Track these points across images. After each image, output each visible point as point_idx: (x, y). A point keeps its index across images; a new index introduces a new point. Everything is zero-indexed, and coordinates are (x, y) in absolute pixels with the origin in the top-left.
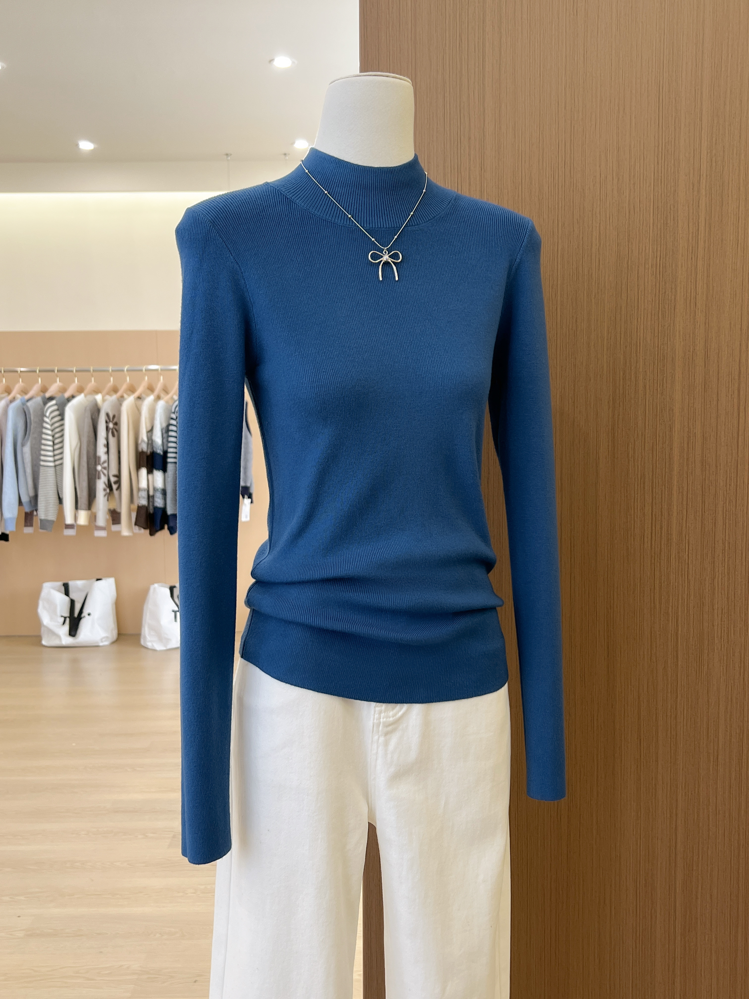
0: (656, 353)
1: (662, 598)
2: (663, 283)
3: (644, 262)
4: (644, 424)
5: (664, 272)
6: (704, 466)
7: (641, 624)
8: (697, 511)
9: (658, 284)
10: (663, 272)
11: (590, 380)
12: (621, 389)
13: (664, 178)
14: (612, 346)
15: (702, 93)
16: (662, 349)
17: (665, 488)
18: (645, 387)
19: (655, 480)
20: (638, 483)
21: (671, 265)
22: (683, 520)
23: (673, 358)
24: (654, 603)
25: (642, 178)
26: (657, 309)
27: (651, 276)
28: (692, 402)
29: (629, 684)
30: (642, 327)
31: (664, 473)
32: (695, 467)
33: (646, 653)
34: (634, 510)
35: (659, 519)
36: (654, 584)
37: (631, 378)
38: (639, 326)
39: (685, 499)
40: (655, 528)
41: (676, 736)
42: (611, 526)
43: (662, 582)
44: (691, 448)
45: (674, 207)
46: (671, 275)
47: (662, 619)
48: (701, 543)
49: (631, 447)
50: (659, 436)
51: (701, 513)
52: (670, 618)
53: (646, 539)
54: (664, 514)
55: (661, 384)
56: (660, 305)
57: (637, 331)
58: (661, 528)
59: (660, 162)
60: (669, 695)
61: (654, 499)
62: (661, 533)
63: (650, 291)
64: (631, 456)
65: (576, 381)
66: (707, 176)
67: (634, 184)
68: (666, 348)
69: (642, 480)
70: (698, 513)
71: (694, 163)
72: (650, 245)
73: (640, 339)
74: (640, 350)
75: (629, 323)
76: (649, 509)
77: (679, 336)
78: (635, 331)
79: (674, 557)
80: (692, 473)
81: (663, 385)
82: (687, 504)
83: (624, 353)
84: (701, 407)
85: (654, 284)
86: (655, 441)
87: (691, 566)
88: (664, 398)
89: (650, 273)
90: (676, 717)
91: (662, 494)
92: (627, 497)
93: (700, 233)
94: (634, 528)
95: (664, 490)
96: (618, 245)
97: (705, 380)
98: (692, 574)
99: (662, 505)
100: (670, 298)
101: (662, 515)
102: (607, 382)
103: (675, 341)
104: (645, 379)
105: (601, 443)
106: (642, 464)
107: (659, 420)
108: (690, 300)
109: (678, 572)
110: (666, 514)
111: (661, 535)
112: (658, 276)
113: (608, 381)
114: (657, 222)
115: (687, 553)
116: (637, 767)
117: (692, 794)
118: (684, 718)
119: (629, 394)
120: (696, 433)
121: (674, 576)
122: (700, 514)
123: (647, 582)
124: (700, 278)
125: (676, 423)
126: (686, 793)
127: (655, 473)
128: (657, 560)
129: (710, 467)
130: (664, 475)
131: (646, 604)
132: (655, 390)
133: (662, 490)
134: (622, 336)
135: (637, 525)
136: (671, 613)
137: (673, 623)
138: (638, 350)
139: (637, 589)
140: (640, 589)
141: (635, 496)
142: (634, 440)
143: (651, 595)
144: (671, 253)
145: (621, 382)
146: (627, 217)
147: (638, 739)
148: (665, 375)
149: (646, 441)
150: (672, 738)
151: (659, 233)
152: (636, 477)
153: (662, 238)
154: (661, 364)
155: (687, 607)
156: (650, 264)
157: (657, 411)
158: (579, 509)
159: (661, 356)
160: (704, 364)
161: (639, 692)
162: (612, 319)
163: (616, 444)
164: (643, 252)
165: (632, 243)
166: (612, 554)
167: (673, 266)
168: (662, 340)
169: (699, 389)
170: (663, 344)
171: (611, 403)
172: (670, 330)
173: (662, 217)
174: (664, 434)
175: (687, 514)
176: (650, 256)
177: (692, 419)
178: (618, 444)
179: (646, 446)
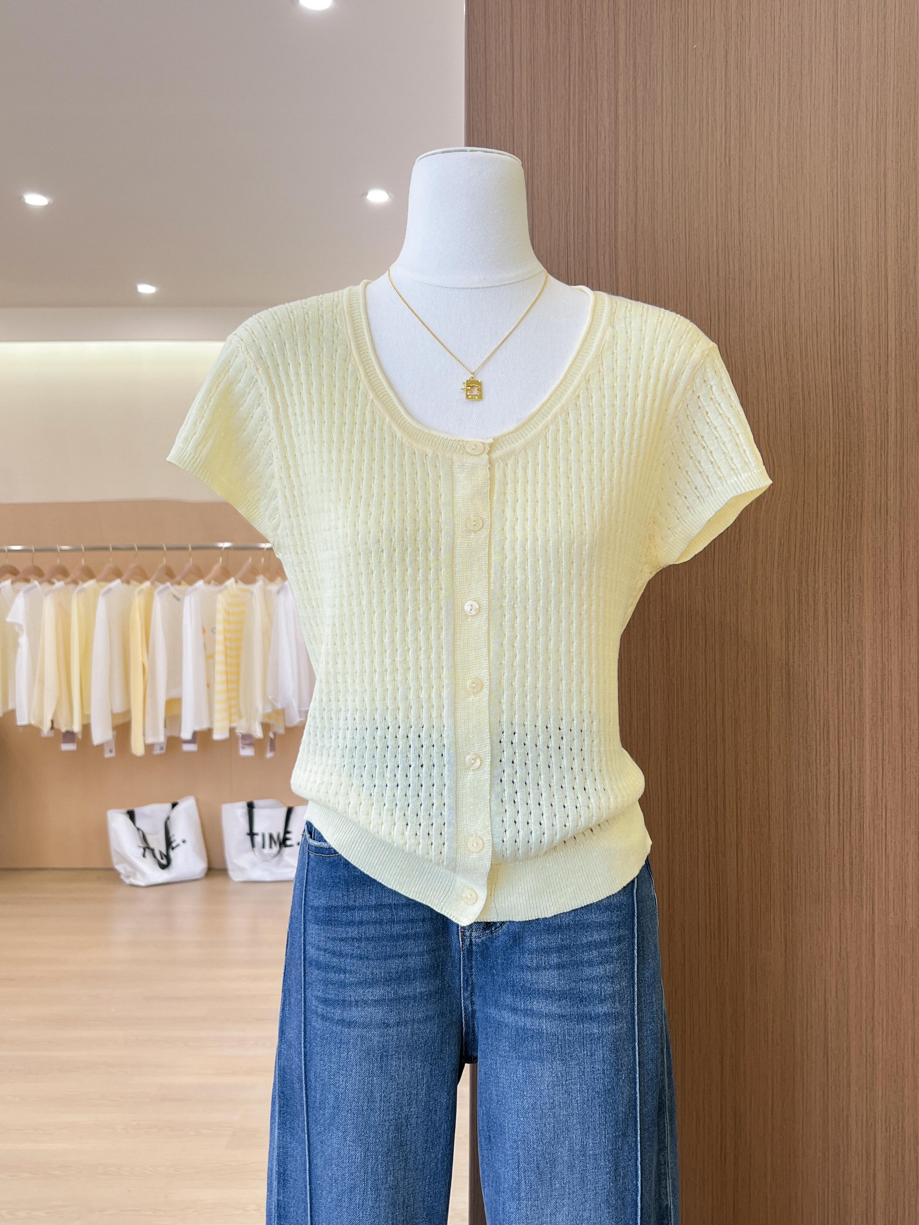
0: (840, 571)
1: (854, 877)
2: (848, 485)
3: (824, 459)
4: (826, 659)
5: (849, 471)
6: (904, 712)
8: (895, 767)
10: (847, 472)
11: (757, 604)
12: (796, 615)
14: (784, 562)
16: (846, 566)
17: (854, 738)
18: (826, 612)
19: (841, 729)
20: (820, 731)
21: (856, 463)
22: (878, 778)
23: (860, 577)
24: (844, 884)
26: (841, 517)
27: (833, 476)
28: (886, 632)
29: (813, 987)
30: (822, 538)
32: (892, 713)
33: (834, 947)
34: (816, 765)
35: (849, 777)
36: (843, 859)
37: (808, 602)
38: (818, 537)
41: (874, 1054)
42: (787, 786)
43: (854, 857)
44: (887, 689)
46: (856, 475)
47: (854, 904)
48: (902, 809)
49: (810, 687)
50: (846, 674)
51: (900, 770)
54: (853, 772)
56: (844, 512)
57: (816, 544)
58: (851, 789)
60: (864, 1002)
61: (841, 752)
62: (851, 794)
63: (832, 495)
64: (810, 698)
65: (740, 604)
68: (851, 565)
69: (825, 729)
72: (831, 438)
73: (819, 554)
75: (806, 535)
76: (835, 765)
77: (868, 550)
78: (814, 544)
79: (868, 825)
80: (888, 720)
81: (849, 610)
82: (883, 759)
83: (799, 570)
84: (898, 637)
85: (837, 485)
86: (841, 680)
87: (889, 838)
88: (851, 627)
89: (831, 472)
90: (872, 1029)
91: (851, 746)
92: (807, 749)
93: (889, 424)
94: (816, 789)
95: (853, 739)
97: (902, 604)
98: (892, 848)
99: (851, 760)
100: (856, 502)
102: (778, 606)
103: (862, 557)
104: (826, 603)
105: (773, 682)
106: (826, 708)
107: (845, 653)
109: (874, 845)
110: (856, 769)
111: (851, 797)
113: (780, 604)
114: (838, 411)
115: (884, 821)
116: (824, 1094)
117: (894, 1129)
118: (883, 1031)
119: (806, 621)
120: (893, 671)
121: (869, 850)
123: (834, 856)
124: (892, 479)
125: (867, 658)
126: (887, 1128)
127: (841, 720)
128: (847, 829)
129: (910, 713)
130: (853, 722)
131: (834, 884)
132: (838, 617)
133: (851, 741)
134: (798, 549)
135: (820, 785)
136: (865, 897)
137: (868, 910)
138: (817, 566)
139: (822, 865)
140: (825, 866)
141: (816, 748)
142: (815, 678)
143: (839, 873)
144: (856, 449)
145: (796, 607)
146: (801, 404)
147: (824, 1057)
148: (851, 598)
149: (830, 680)
150: (868, 1056)
151: (841, 424)
152: (818, 724)
153: (845, 431)
154: (846, 585)
155: (885, 890)
156: (832, 462)
157: (842, 643)
158: (746, 763)
159: (846, 573)
160: (900, 585)
161: (825, 996)
162: (785, 529)
163: (792, 684)
164: (823, 447)
165: (809, 436)
166: (789, 820)
167: (860, 466)
168: (846, 555)
169: (894, 616)
170: (848, 560)
171: (784, 631)
172: (856, 543)
173: (844, 404)
174: (852, 671)
175: (883, 771)
176: (832, 452)
177: (886, 653)
178: (794, 683)
179: (830, 686)
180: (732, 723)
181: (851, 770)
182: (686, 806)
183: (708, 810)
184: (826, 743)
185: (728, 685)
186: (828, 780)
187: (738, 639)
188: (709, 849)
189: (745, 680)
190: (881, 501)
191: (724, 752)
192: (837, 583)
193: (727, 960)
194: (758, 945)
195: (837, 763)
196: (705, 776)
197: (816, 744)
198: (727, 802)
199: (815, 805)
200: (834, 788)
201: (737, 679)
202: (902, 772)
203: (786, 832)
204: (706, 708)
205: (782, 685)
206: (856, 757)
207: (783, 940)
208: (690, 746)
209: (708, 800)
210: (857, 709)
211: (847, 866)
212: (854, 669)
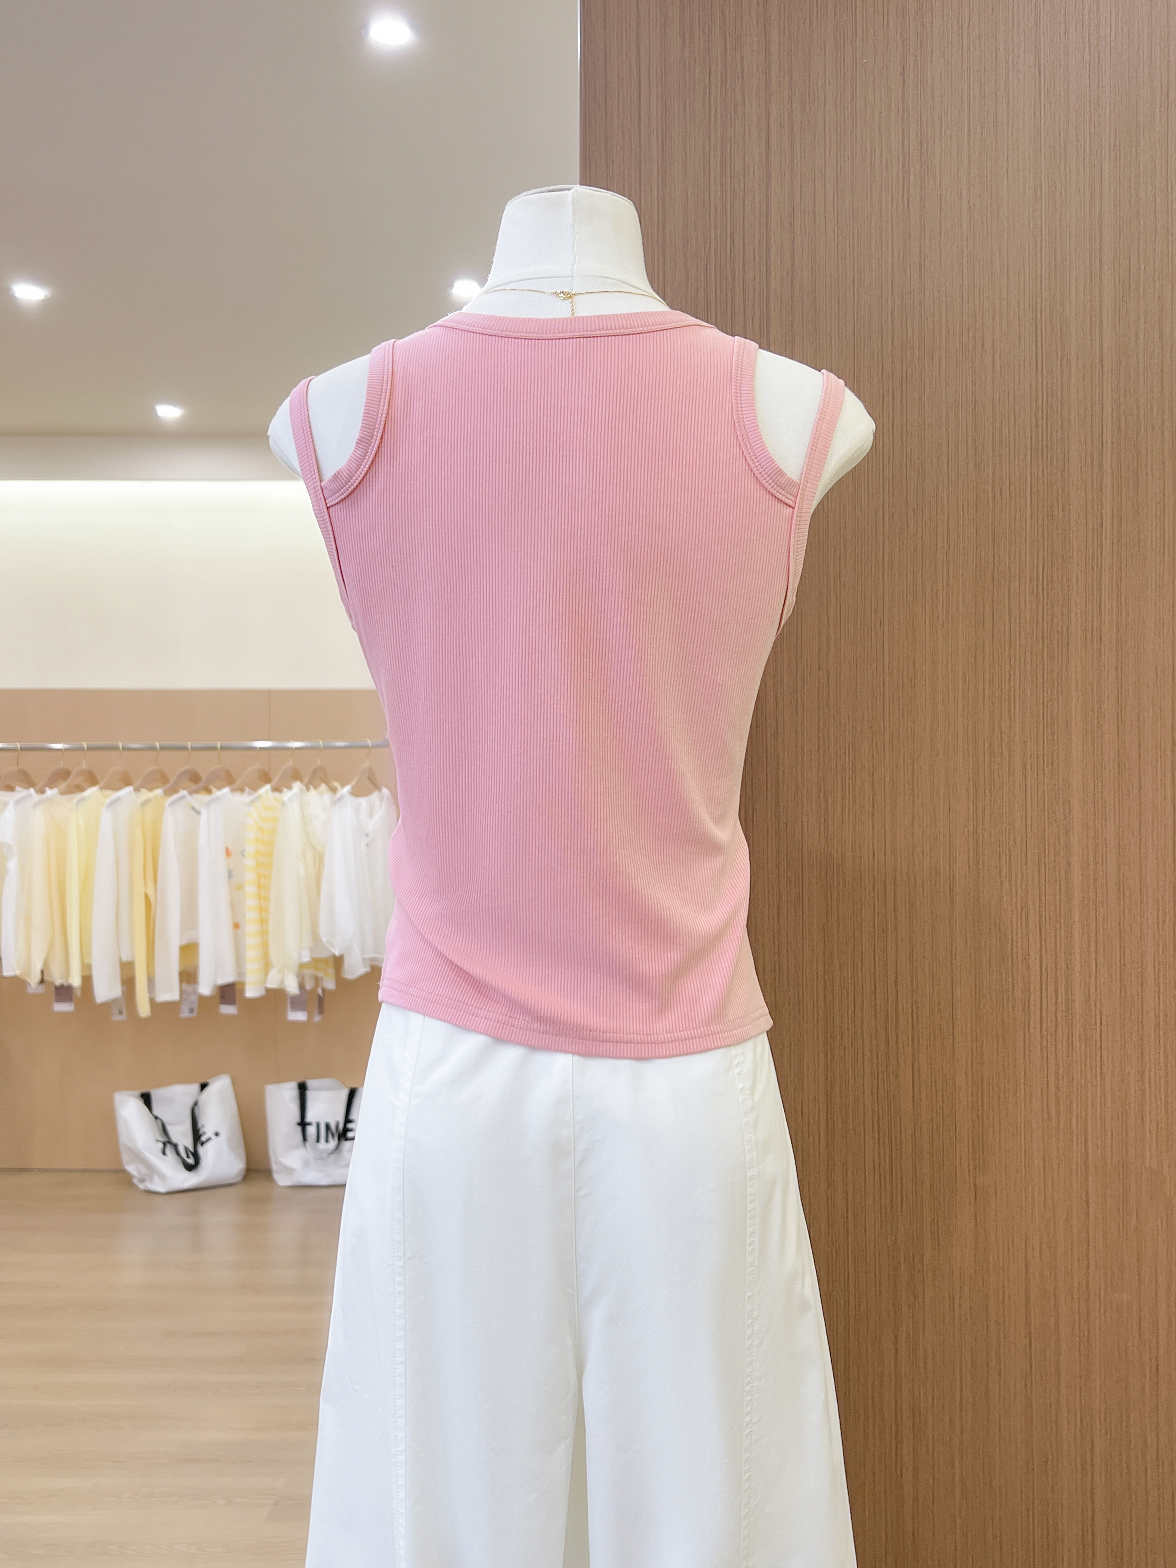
0: (1041, 713)
1: (1061, 1103)
2: (1049, 606)
3: (1017, 573)
4: (1024, 824)
6: (1122, 891)
7: (1027, 1147)
8: (1112, 962)
9: (1040, 607)
10: (1048, 589)
11: (938, 755)
12: (987, 770)
13: (1047, 447)
14: (971, 702)
15: (1101, 321)
16: (1049, 707)
17: (1060, 925)
18: (1025, 766)
19: (1044, 913)
20: (1017, 917)
21: (1060, 578)
22: (1090, 977)
23: (1067, 721)
24: (1048, 1113)
25: (1012, 446)
26: (1041, 646)
27: (1030, 595)
28: (1099, 790)
29: (1011, 1245)
30: (1017, 673)
31: (1058, 904)
32: (1107, 893)
33: (1036, 1194)
34: (1012, 960)
35: (1053, 975)
36: (1047, 1081)
37: (1002, 753)
38: (1012, 672)
39: (1093, 944)
40: (1047, 989)
41: (1089, 1333)
42: (976, 987)
43: (1060, 1078)
44: (1100, 863)
45: (1063, 490)
46: (1061, 593)
47: (1061, 1138)
48: (1121, 1015)
49: (1004, 860)
50: (1049, 844)
51: (1118, 966)
52: (1075, 1137)
53: (1032, 1007)
54: (1059, 968)
55: (1050, 762)
56: (1045, 639)
57: (1009, 680)
58: (1056, 990)
59: (1040, 423)
60: (1076, 1263)
61: (1044, 943)
62: (1056, 997)
63: (1028, 618)
64: (1005, 874)
65: (916, 756)
66: (1113, 443)
67: (1001, 456)
68: (1056, 706)
69: (1024, 913)
70: (1114, 966)
71: (1092, 426)
72: (1028, 547)
73: (1014, 692)
74: (1014, 709)
75: (997, 668)
77: (1076, 688)
78: (1007, 680)
79: (1078, 1036)
80: (1103, 903)
81: (1052, 763)
82: (1096, 952)
83: (990, 713)
84: (1114, 797)
85: (1034, 607)
86: (1043, 852)
87: (1105, 1054)
88: (1055, 785)
89: (1027, 591)
90: (1087, 1300)
91: (1056, 935)
92: (1000, 939)
93: (1104, 529)
94: (1013, 990)
96: (977, 548)
97: (1119, 756)
98: (1108, 1066)
99: (1056, 953)
100: (1060, 627)
101: (1057, 969)
102: (964, 757)
103: (1070, 695)
104: (1024, 754)
105: (958, 854)
106: (1024, 887)
107: (1048, 817)
108: (1092, 632)
109: (1085, 1062)
110: (1063, 967)
111: (1056, 1002)
112: (1041, 595)
114: (1038, 513)
115: (1098, 1031)
116: (1026, 1385)
117: (1116, 1431)
118: (1100, 1302)
119: (999, 777)
120: (1108, 839)
121: (1079, 1068)
122: (1118, 968)
123: (1036, 1076)
124: (1107, 597)
125: (1075, 823)
126: (1106, 1428)
127: (1043, 902)
128: (1051, 1042)
129: (1131, 894)
131: (1036, 1113)
132: (1039, 773)
133: (1056, 930)
134: (987, 687)
135: (1018, 984)
136: (1075, 1129)
137: (1080, 1145)
138: (1012, 707)
139: (1020, 1089)
140: (1025, 1089)
141: (1012, 939)
142: (1009, 849)
143: (1042, 1098)
144: (1060, 561)
145: (986, 759)
146: (991, 505)
147: (1026, 1337)
148: (1056, 748)
149: (1029, 851)
150: (1082, 1335)
151: (1040, 530)
152: (1014, 908)
153: (1046, 538)
154: (1049, 731)
155: (1101, 1119)
156: (1028, 578)
157: (1044, 804)
158: (924, 957)
159: (1049, 718)
160: (1116, 731)
161: (1026, 1258)
162: (970, 661)
163: (981, 856)
164: (1017, 558)
165: (999, 546)
166: (978, 1031)
167: (1064, 580)
168: (1049, 694)
169: (1110, 770)
170: (1051, 700)
171: (971, 791)
172: (1062, 678)
173: (1045, 505)
174: (1057, 840)
175: (1096, 968)
176: (1028, 566)
177: (1100, 817)
178: (984, 855)
179: (1029, 860)
180: (905, 907)
181: (1056, 967)
182: (848, 1011)
183: (876, 1018)
184: (1024, 931)
185: (901, 858)
186: (1027, 980)
187: (914, 800)
188: (878, 1067)
189: (923, 853)
190: (1092, 626)
191: (897, 945)
192: (1038, 728)
193: (901, 1212)
194: (940, 1192)
195: (1038, 957)
196: (872, 975)
197: (1012, 933)
198: (900, 1008)
199: (1011, 1011)
200: (1035, 989)
201: (913, 852)
202: (1121, 968)
203: (974, 1046)
204: (874, 887)
205: (969, 858)
206: (1063, 949)
207: (972, 1186)
208: (854, 936)
209: (875, 1006)
210: (1063, 887)
211: (1053, 1089)
212: (1059, 838)
